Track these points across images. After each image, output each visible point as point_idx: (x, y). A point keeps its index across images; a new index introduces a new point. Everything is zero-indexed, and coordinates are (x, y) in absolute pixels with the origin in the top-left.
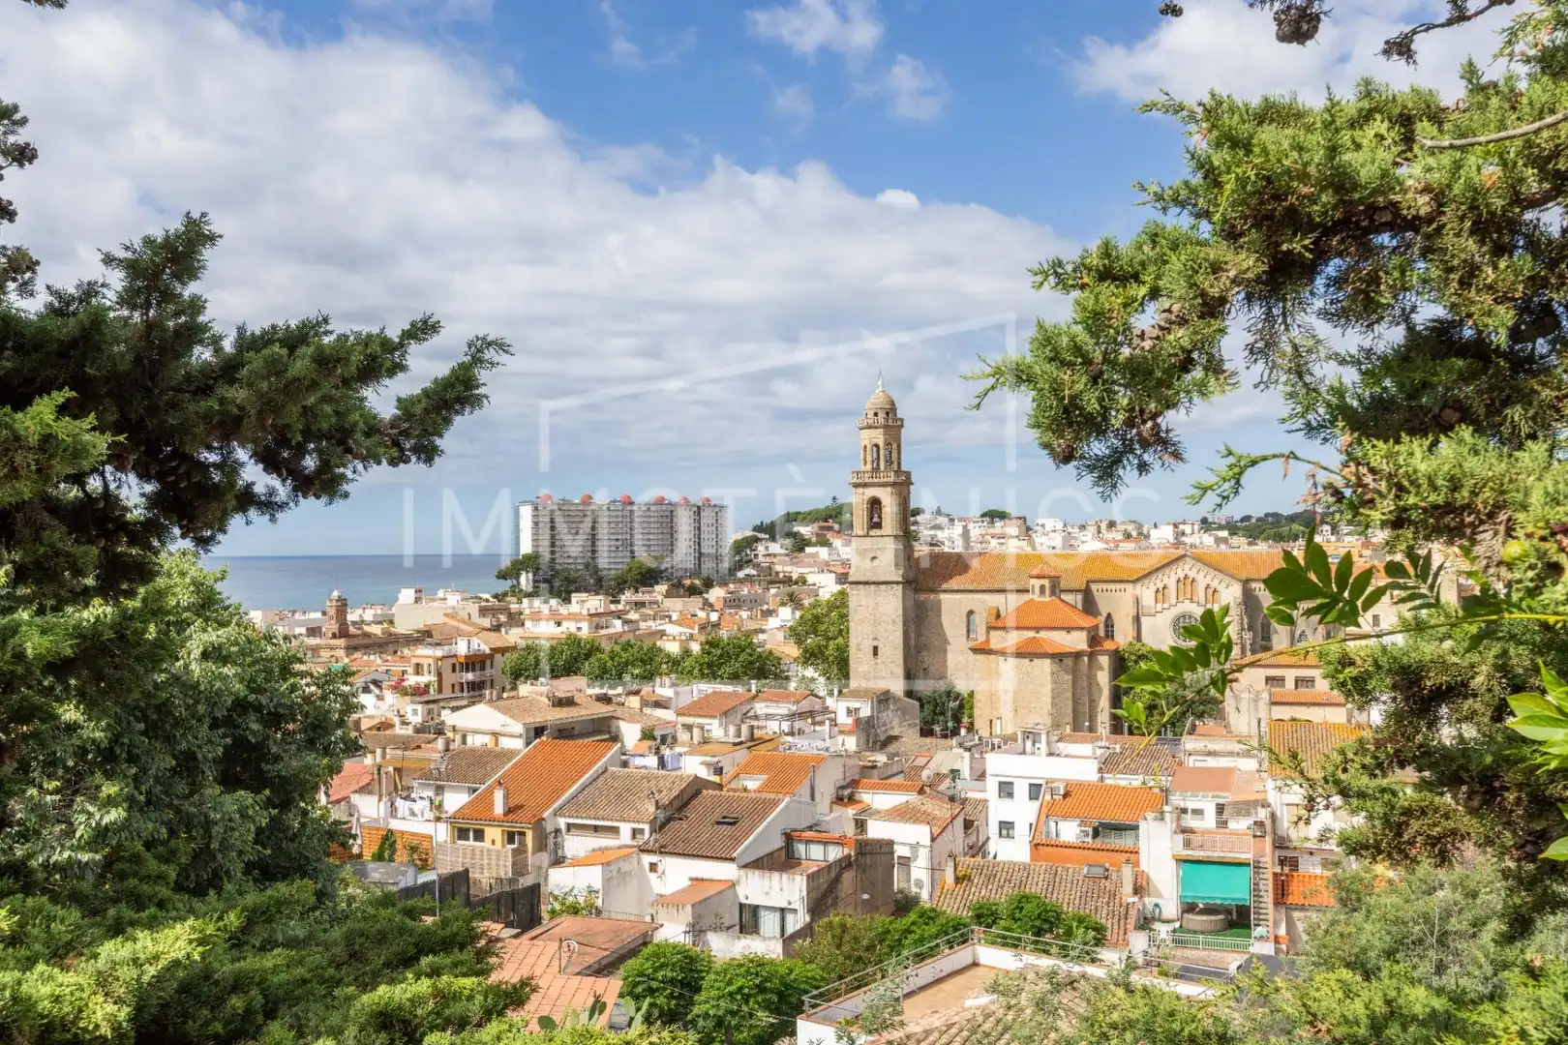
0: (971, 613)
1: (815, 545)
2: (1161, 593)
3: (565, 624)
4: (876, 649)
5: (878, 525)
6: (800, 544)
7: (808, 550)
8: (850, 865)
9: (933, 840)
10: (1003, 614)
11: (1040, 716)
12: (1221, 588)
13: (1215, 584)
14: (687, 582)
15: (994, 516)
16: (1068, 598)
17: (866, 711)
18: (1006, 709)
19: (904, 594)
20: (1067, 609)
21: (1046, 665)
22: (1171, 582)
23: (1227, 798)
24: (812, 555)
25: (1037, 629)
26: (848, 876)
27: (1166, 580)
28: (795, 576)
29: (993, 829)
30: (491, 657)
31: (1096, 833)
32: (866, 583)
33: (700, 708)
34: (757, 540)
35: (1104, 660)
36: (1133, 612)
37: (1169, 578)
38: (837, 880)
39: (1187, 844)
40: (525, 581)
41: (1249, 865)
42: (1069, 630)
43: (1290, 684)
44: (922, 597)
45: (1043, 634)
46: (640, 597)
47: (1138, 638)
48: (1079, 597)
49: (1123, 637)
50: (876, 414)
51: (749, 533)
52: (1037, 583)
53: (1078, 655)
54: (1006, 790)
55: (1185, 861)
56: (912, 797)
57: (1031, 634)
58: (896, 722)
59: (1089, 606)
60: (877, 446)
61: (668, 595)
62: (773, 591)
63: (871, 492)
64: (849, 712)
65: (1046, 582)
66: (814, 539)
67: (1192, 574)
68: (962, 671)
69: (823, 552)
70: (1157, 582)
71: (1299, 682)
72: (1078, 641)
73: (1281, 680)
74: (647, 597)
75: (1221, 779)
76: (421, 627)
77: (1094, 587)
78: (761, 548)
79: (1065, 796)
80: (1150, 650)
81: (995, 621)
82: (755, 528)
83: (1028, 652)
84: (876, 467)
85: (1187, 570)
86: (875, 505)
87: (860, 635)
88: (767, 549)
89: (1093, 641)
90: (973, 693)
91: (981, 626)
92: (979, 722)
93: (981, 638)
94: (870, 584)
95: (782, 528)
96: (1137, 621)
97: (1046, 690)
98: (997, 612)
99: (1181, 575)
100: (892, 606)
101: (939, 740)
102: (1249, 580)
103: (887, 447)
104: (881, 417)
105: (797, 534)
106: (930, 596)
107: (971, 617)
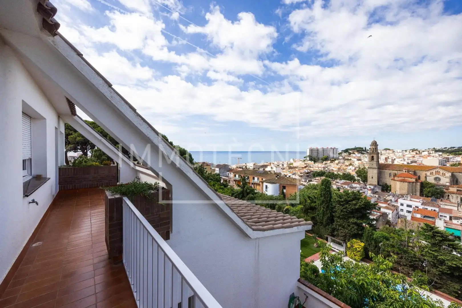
1: (352, 154)
2: (432, 173)
3: (319, 168)
5: (373, 160)
6: (350, 154)
7: (351, 155)
8: (381, 216)
9: (392, 213)
10: (397, 174)
11: (405, 192)
13: (445, 173)
14: (332, 159)
16: (411, 173)
17: (372, 187)
18: (398, 189)
19: (378, 170)
20: (410, 175)
21: (406, 184)
23: (452, 215)
24: (352, 156)
26: (381, 218)
27: (433, 171)
28: (349, 159)
29: (400, 210)
30: (310, 172)
31: (424, 217)
33: (344, 184)
34: (342, 153)
35: (419, 184)
36: (425, 175)
37: (434, 171)
38: (379, 218)
39: (447, 225)
40: (308, 159)
41: (460, 230)
42: (411, 178)
44: (381, 170)
45: (406, 178)
46: (326, 162)
47: (426, 180)
48: (413, 173)
49: (423, 179)
50: (373, 144)
51: (341, 152)
52: (404, 170)
53: (413, 182)
54: (402, 205)
55: (446, 227)
56: (387, 205)
57: (403, 178)
58: (377, 189)
59: (415, 173)
60: (373, 149)
61: (331, 162)
62: (346, 161)
63: (372, 155)
64: (369, 187)
65: (406, 170)
66: (352, 153)
67: (439, 171)
68: (388, 181)
69: (354, 155)
70: (431, 171)
72: (414, 180)
73: (461, 190)
74: (327, 162)
75: (450, 211)
77: (416, 171)
78: (343, 154)
79: (417, 210)
80: (429, 183)
81: (395, 175)
82: (342, 151)
83: (403, 181)
84: (373, 151)
85: (438, 170)
86: (373, 157)
87: (369, 175)
88: (344, 154)
89: (416, 180)
90: (391, 185)
91: (392, 176)
92: (393, 191)
93: (392, 178)
94: (372, 168)
95: (346, 151)
96: (426, 177)
97: (406, 187)
98: (396, 174)
99: (436, 170)
100: (376, 171)
101: (385, 193)
102: (453, 172)
103: (375, 149)
104: (374, 144)
105: (349, 152)
106: (383, 170)
107: (390, 174)
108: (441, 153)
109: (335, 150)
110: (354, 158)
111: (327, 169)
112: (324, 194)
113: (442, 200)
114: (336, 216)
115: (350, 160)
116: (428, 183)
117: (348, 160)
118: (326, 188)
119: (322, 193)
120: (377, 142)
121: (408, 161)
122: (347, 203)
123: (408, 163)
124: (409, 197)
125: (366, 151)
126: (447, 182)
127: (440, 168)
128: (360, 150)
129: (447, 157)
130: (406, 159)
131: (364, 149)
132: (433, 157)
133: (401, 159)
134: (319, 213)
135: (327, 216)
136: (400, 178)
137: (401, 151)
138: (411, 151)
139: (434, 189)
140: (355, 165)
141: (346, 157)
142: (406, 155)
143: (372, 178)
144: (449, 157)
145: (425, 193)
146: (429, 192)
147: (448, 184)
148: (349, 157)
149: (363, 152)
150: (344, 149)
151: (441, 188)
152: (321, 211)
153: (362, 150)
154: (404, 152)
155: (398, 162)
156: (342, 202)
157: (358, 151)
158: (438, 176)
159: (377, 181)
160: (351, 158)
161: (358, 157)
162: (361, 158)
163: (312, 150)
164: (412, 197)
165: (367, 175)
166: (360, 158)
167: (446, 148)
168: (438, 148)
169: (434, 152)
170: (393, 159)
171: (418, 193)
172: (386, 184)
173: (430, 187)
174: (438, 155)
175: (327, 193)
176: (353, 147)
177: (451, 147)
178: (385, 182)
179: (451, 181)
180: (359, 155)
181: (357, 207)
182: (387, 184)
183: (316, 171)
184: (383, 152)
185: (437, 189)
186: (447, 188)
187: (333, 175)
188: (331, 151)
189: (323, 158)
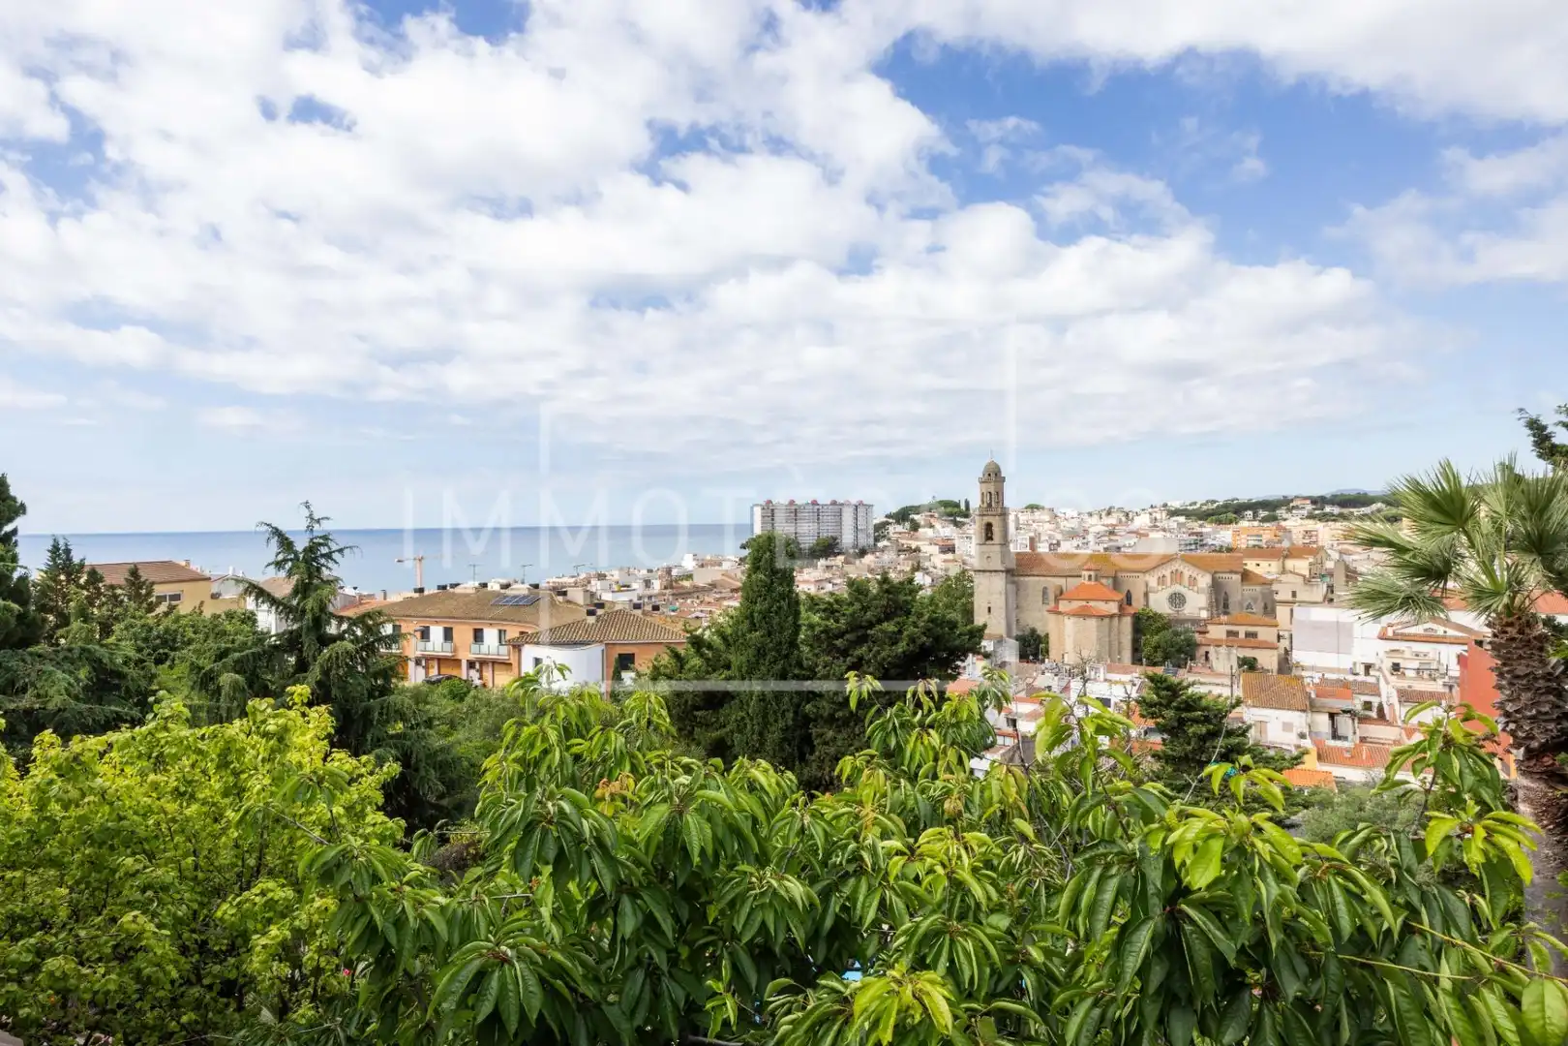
0: (1045, 588)
1: (924, 527)
2: (1162, 580)
4: (989, 609)
5: (991, 539)
6: (915, 527)
7: (920, 530)
10: (1064, 591)
11: (1089, 652)
12: (1199, 578)
13: (1194, 575)
14: (851, 551)
15: (1033, 508)
16: (1104, 581)
17: (990, 647)
18: (1069, 646)
19: (1006, 578)
20: (1104, 588)
21: (1093, 623)
22: (1167, 573)
24: (923, 534)
25: (1087, 600)
27: (1164, 572)
28: (913, 546)
32: (984, 571)
34: (888, 523)
35: (1127, 621)
36: (1143, 589)
37: (1167, 571)
42: (1107, 601)
43: (1242, 635)
44: (1016, 579)
45: (1092, 604)
46: (828, 563)
47: (1147, 605)
48: (1110, 581)
49: (1138, 604)
50: (990, 476)
51: (883, 520)
52: (1086, 574)
53: (1112, 616)
57: (1084, 603)
58: (1006, 653)
59: (1116, 584)
60: (991, 494)
61: (845, 562)
62: (902, 556)
63: (987, 519)
65: (1092, 573)
66: (922, 523)
67: (1181, 569)
68: (1040, 619)
69: (930, 532)
70: (1159, 573)
71: (1248, 635)
72: (1113, 608)
73: (1236, 634)
74: (833, 563)
76: (710, 581)
77: (1119, 574)
78: (891, 529)
80: (1155, 614)
81: (1060, 594)
82: (887, 516)
83: (1083, 614)
84: (990, 505)
85: (1177, 566)
86: (989, 526)
87: (980, 602)
88: (894, 530)
89: (1121, 608)
90: (1047, 635)
91: (1051, 597)
92: (1053, 653)
93: (1052, 604)
94: (986, 571)
95: (902, 516)
96: (1146, 595)
97: (1093, 635)
98: (1061, 589)
99: (1174, 569)
100: (999, 584)
101: (1030, 665)
102: (1216, 572)
103: (997, 495)
105: (913, 520)
106: (1022, 579)
107: (1045, 591)
108: (1182, 519)
109: (861, 511)
110: (931, 541)
112: (765, 615)
113: (1191, 667)
114: (821, 716)
115: (915, 551)
116: (1156, 617)
117: (909, 550)
118: (772, 583)
119: (758, 607)
120: (1002, 470)
122: (862, 640)
124: (1102, 670)
125: (968, 516)
126: (1200, 609)
127: (1185, 559)
128: (952, 510)
129: (1199, 530)
132: (1164, 530)
134: (743, 718)
135: (781, 724)
136: (1076, 605)
137: (1076, 515)
138: (1104, 514)
139: (1167, 634)
140: (931, 569)
141: (901, 542)
144: (1204, 530)
145: (1147, 650)
146: (1156, 648)
147: (1204, 614)
148: (911, 538)
149: (958, 519)
150: (894, 510)
151: (1187, 631)
152: (752, 704)
153: (956, 510)
154: (1086, 517)
156: (841, 635)
157: (944, 516)
158: (1178, 588)
159: (1003, 623)
160: (919, 543)
161: (943, 539)
162: (953, 542)
163: (770, 516)
164: (1110, 669)
165: (972, 603)
166: (950, 542)
167: (1195, 503)
168: (1176, 504)
169: (1164, 514)
170: (1055, 542)
171: (1127, 654)
172: (1033, 631)
173: (1158, 631)
174: (1175, 525)
175: (780, 608)
177: (1207, 502)
178: (1030, 623)
179: (1211, 605)
180: (948, 531)
181: (901, 647)
182: (1036, 631)
184: (1023, 518)
185: (1177, 634)
186: (1202, 627)
188: (848, 516)
189: (818, 544)
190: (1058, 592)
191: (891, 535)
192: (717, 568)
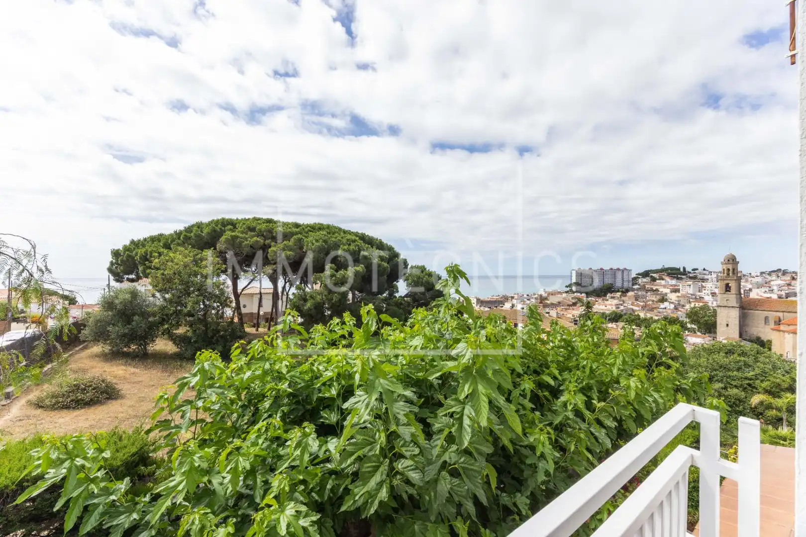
0: (766, 317)
1: (659, 280)
3: (608, 307)
5: (729, 291)
6: (654, 280)
7: (657, 281)
14: (622, 290)
19: (739, 311)
24: (659, 283)
32: (724, 307)
34: (638, 278)
40: (574, 289)
44: (746, 311)
46: (612, 295)
50: (729, 260)
51: (636, 276)
60: (729, 269)
61: (621, 296)
62: (648, 293)
63: (727, 282)
66: (658, 278)
68: (764, 333)
69: (663, 282)
74: (615, 296)
76: (557, 301)
78: (640, 281)
82: (638, 275)
84: (729, 275)
86: (728, 285)
87: (721, 320)
88: (642, 280)
90: (770, 341)
91: (772, 322)
93: (772, 325)
94: (726, 307)
95: (646, 274)
98: (779, 318)
100: (735, 314)
103: (734, 270)
104: (731, 261)
105: (652, 276)
106: (750, 311)
107: (766, 319)
109: (625, 273)
110: (665, 286)
111: (622, 308)
115: (655, 291)
117: (652, 290)
121: (779, 293)
123: (780, 297)
125: (686, 275)
128: (674, 272)
130: (775, 288)
131: (682, 270)
133: (763, 290)
136: (792, 327)
137: (759, 274)
140: (671, 300)
141: (647, 286)
142: (772, 280)
143: (727, 325)
148: (653, 285)
149: (679, 276)
150: (641, 271)
153: (678, 272)
154: (767, 275)
155: (758, 294)
157: (669, 275)
159: (737, 331)
160: (657, 287)
161: (671, 286)
162: (678, 288)
163: (580, 275)
166: (676, 287)
176: (660, 267)
178: (755, 333)
180: (674, 282)
182: (760, 338)
183: (602, 311)
187: (639, 319)
188: (619, 275)
189: (603, 287)
190: (778, 320)
191: (640, 282)
192: (559, 296)
